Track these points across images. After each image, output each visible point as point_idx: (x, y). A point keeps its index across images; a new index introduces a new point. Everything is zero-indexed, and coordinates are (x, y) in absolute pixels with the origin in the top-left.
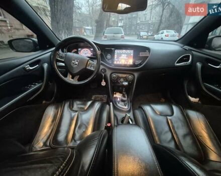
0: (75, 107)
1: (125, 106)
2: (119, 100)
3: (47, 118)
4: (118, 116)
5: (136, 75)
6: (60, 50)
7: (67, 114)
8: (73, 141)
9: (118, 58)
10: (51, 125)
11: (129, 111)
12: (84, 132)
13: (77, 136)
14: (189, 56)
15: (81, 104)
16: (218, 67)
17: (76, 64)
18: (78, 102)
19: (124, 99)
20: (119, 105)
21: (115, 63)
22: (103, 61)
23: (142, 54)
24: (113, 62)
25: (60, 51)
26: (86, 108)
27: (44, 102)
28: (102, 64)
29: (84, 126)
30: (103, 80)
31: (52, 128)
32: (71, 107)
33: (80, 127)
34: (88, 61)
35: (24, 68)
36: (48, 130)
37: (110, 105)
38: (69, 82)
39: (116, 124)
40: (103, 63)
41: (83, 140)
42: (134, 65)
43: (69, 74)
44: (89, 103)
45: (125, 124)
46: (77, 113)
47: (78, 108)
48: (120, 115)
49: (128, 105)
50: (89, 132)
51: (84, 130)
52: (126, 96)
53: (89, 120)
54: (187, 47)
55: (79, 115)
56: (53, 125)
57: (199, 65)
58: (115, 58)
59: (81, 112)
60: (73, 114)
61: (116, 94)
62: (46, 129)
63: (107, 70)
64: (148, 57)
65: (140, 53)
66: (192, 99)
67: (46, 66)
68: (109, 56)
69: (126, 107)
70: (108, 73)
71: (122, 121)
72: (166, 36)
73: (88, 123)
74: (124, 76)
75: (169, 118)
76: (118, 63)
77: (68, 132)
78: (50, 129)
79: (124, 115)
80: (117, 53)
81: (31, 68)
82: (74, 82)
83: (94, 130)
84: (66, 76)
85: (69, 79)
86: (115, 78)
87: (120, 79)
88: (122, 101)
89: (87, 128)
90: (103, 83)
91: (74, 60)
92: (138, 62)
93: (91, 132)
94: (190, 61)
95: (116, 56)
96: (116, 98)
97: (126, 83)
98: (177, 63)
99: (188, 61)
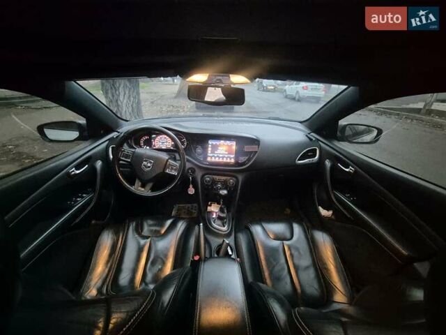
0: (146, 230)
1: (224, 226)
2: (214, 216)
3: (101, 250)
4: (212, 242)
5: (240, 178)
6: (125, 145)
7: (132, 242)
8: (143, 284)
9: (212, 152)
10: (108, 262)
11: (228, 235)
12: (161, 270)
13: (149, 277)
14: (316, 150)
15: (155, 225)
16: (347, 170)
17: (149, 167)
18: (150, 222)
19: (222, 215)
20: (215, 225)
21: (209, 159)
22: (190, 156)
23: (248, 148)
24: (206, 157)
25: (126, 147)
26: (163, 232)
27: (93, 222)
28: (188, 161)
29: (160, 261)
30: (191, 186)
31: (109, 265)
32: (139, 230)
33: (153, 263)
34: (167, 161)
35: (68, 174)
36: (104, 270)
37: (199, 226)
38: (138, 192)
39: (208, 255)
40: (190, 159)
41: (158, 283)
42: (237, 164)
43: (137, 181)
44: (169, 222)
45: (222, 257)
46: (149, 240)
47: (151, 231)
48: (215, 242)
49: (229, 226)
50: (168, 269)
51: (160, 267)
52: (226, 211)
53: (167, 250)
54: (314, 136)
55: (152, 242)
56: (111, 261)
57: (328, 163)
58: (209, 152)
59: (155, 239)
60: (142, 242)
61: (210, 206)
62: (100, 268)
63: (197, 169)
64: (256, 152)
65: (245, 147)
66: (324, 212)
67: (99, 164)
68: (199, 150)
69: (225, 228)
70: (199, 175)
71: (218, 252)
72: (303, 87)
73: (166, 256)
74: (223, 178)
75: (286, 243)
76: (213, 160)
77: (134, 271)
78: (107, 267)
79: (220, 241)
80: (212, 145)
81: (78, 172)
82: (145, 192)
83: (175, 266)
84: (132, 184)
85: (137, 189)
86: (209, 181)
87: (216, 184)
88: (220, 218)
89: (164, 263)
90: (191, 191)
91: (146, 161)
92: (242, 159)
93: (171, 270)
94: (317, 157)
95: (210, 149)
96: (211, 212)
97: (224, 192)
98: (299, 160)
99: (315, 156)
